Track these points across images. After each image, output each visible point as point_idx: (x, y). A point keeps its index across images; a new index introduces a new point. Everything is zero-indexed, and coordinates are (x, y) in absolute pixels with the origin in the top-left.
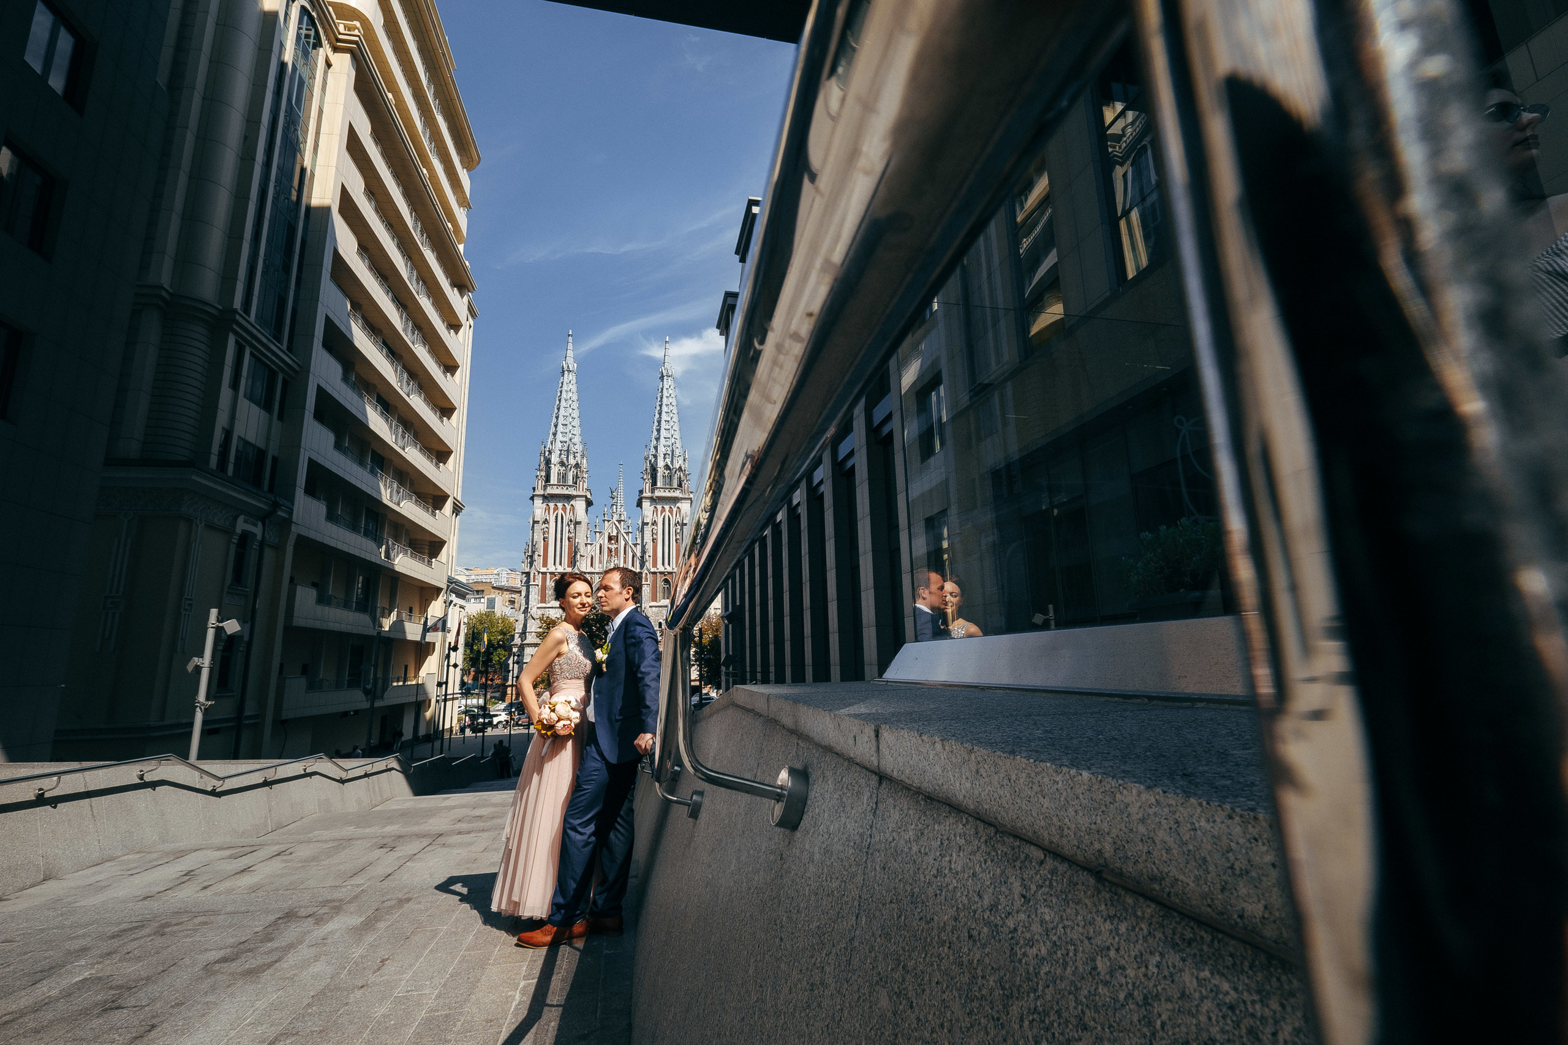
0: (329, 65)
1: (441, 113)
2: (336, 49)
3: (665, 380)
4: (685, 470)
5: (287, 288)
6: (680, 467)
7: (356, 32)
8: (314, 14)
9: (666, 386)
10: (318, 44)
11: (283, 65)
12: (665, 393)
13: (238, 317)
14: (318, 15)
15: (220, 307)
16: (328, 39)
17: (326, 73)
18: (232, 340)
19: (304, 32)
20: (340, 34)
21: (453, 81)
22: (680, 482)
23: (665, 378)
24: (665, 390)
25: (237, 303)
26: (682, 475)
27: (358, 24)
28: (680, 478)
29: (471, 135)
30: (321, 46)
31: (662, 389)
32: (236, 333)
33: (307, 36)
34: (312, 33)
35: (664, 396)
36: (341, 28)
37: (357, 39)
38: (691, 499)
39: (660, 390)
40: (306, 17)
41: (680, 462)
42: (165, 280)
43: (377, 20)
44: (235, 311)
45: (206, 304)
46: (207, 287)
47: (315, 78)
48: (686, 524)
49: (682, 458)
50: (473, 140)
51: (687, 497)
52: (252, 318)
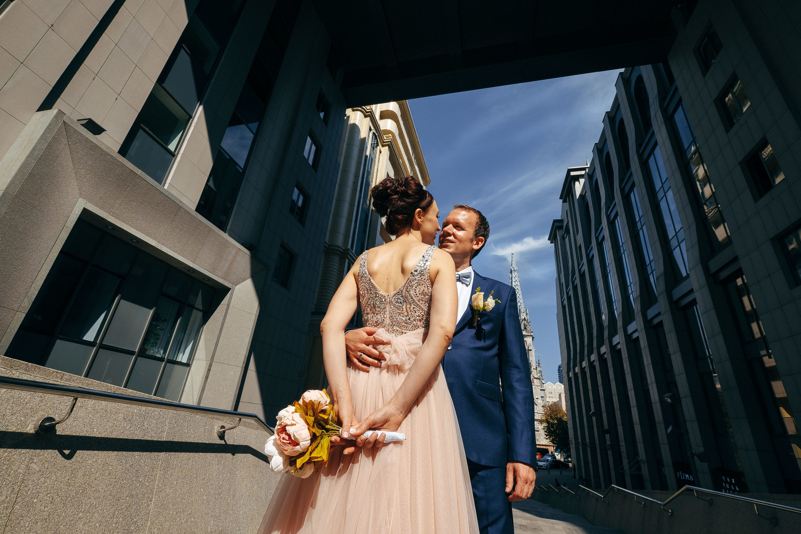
0: (380, 152)
1: (417, 164)
2: (383, 146)
3: (513, 273)
4: (527, 320)
5: (365, 239)
6: (525, 318)
7: (390, 138)
8: (377, 134)
9: (514, 276)
10: (378, 145)
11: (366, 156)
12: (514, 280)
13: (350, 252)
14: (378, 135)
15: (344, 248)
16: (381, 143)
17: (379, 155)
18: (347, 261)
19: (373, 143)
20: (385, 140)
21: (421, 152)
22: (525, 326)
23: (513, 272)
24: (513, 278)
25: (349, 247)
26: (526, 322)
27: (390, 135)
28: (525, 324)
29: (427, 172)
30: (378, 146)
31: (512, 278)
32: (349, 259)
33: (374, 144)
34: (376, 142)
35: (513, 281)
36: (385, 137)
37: (391, 140)
38: (532, 336)
39: (511, 278)
40: (374, 136)
41: (524, 316)
42: (327, 240)
43: (396, 132)
44: (349, 249)
45: (339, 247)
46: (340, 241)
47: (376, 158)
48: (531, 350)
49: (525, 313)
50: (428, 173)
51: (530, 334)
52: (354, 252)
